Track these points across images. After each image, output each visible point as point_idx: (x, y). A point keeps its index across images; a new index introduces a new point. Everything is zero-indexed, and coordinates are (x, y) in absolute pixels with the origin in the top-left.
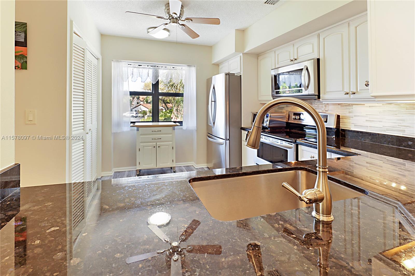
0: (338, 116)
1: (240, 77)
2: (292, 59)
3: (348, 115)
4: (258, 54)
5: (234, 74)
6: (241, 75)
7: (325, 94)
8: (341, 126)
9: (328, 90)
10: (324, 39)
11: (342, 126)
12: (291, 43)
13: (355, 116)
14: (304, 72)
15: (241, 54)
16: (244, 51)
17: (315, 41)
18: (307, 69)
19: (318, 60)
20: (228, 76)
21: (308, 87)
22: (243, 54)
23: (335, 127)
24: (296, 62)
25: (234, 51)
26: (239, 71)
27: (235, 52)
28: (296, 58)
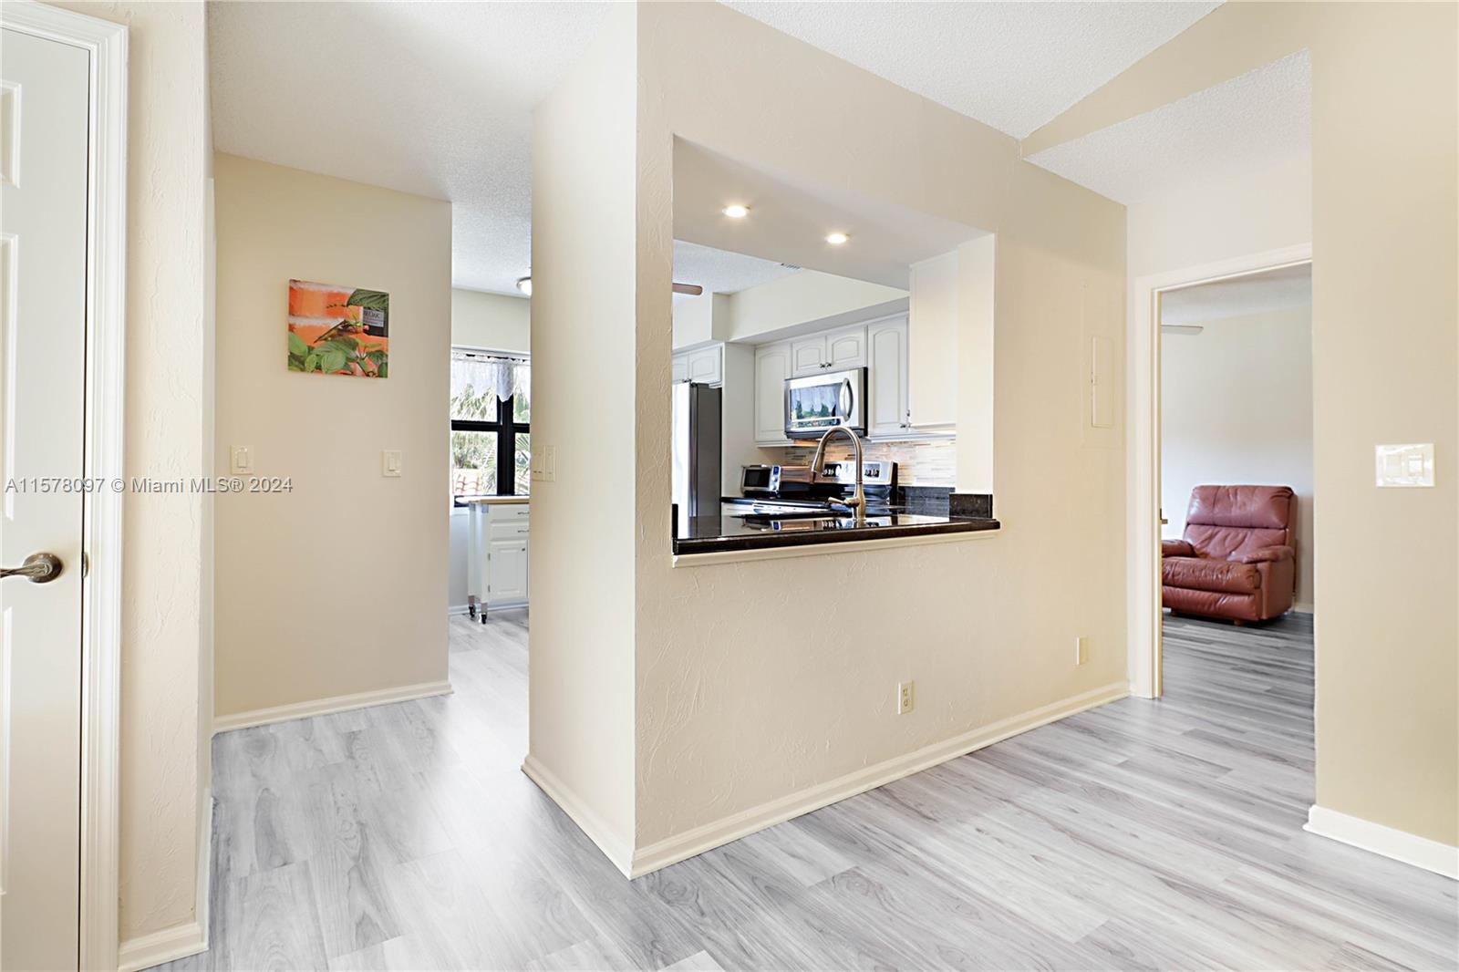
0: (895, 466)
1: (717, 393)
2: (824, 363)
3: (911, 462)
4: (755, 345)
5: (708, 385)
6: (721, 389)
7: (874, 427)
8: (899, 481)
9: (879, 421)
10: (874, 336)
11: (901, 482)
12: (821, 332)
13: (918, 463)
14: (844, 389)
15: (723, 344)
16: (729, 338)
17: (861, 335)
18: (848, 384)
19: (866, 370)
20: (695, 389)
21: (849, 415)
22: (727, 344)
23: (889, 483)
24: (830, 369)
25: (710, 337)
26: (716, 379)
27: (713, 338)
28: (830, 362)
